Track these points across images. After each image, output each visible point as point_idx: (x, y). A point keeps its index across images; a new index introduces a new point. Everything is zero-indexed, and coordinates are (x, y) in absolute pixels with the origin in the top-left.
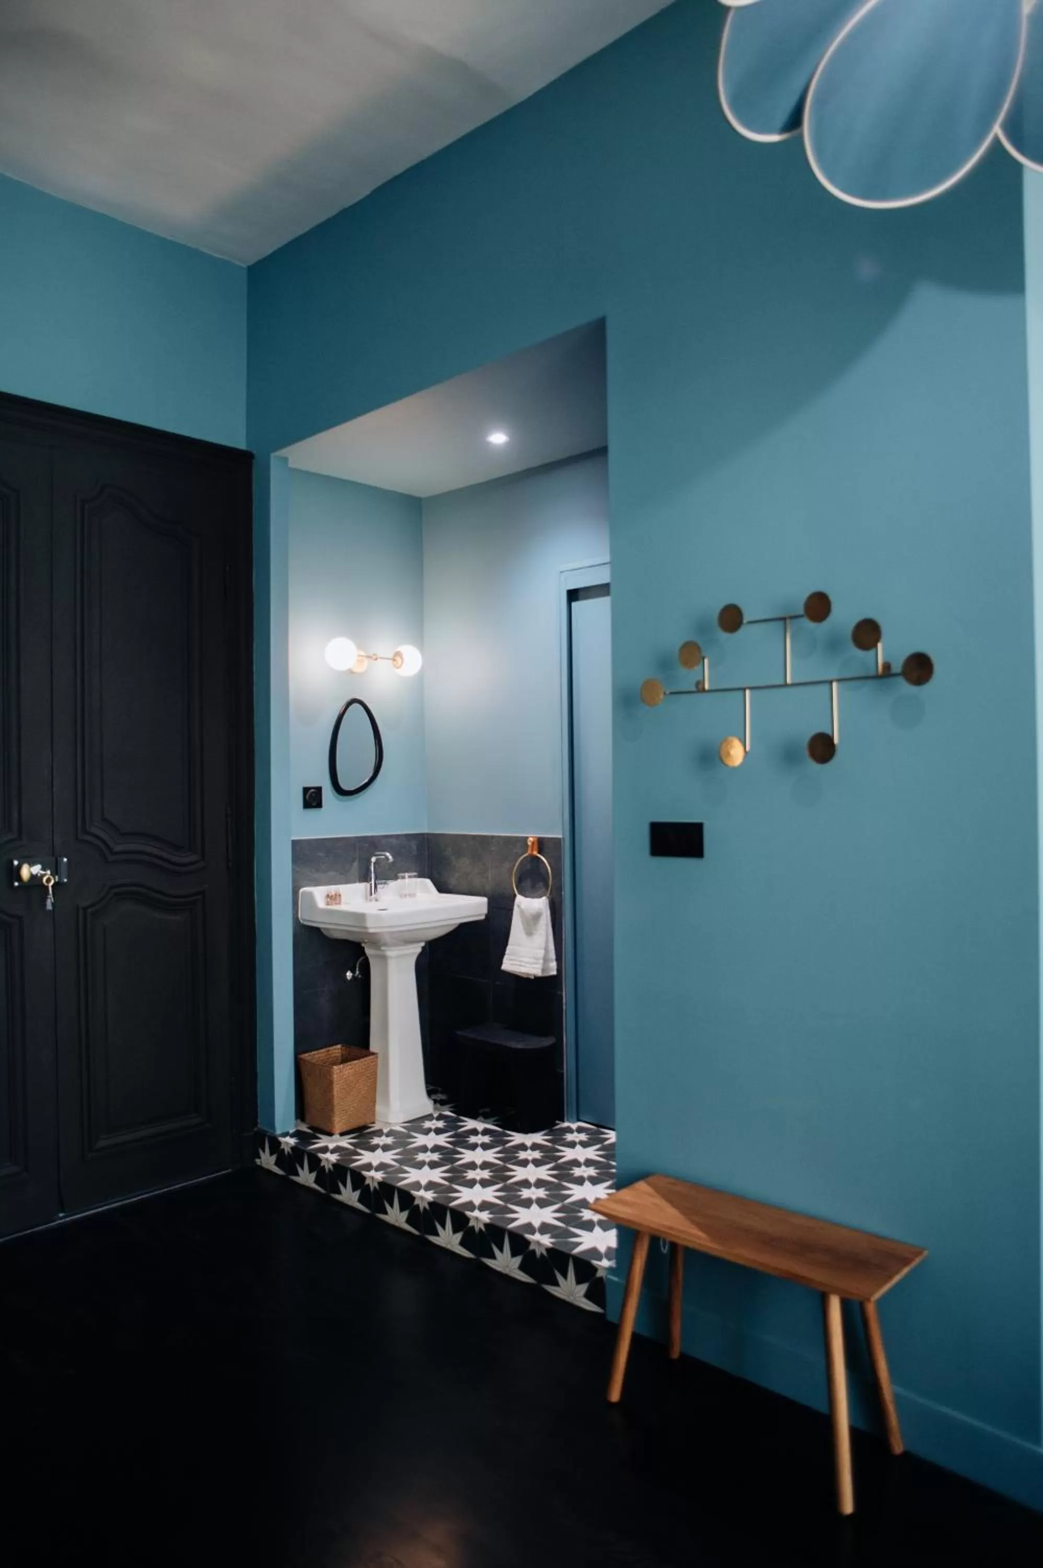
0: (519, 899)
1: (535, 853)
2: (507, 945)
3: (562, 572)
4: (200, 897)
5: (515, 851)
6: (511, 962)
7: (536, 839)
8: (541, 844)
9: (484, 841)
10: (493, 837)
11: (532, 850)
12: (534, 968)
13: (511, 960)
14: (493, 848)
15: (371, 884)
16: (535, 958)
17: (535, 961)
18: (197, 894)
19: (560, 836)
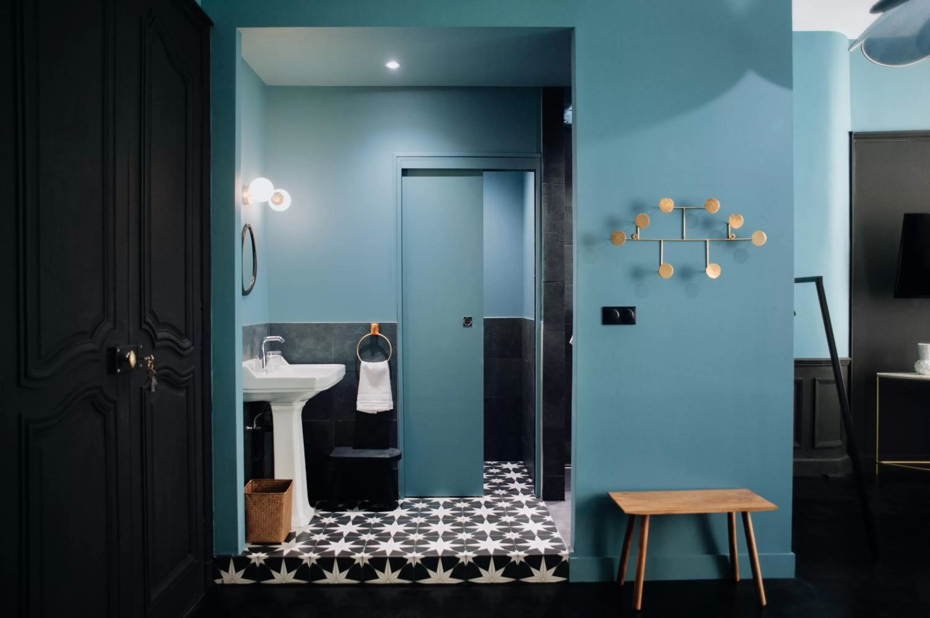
0: (363, 364)
1: (377, 333)
2: (357, 394)
3: (397, 157)
4: (192, 375)
5: (356, 332)
6: (363, 405)
7: (378, 324)
8: (381, 327)
9: (328, 327)
10: (335, 324)
11: (374, 331)
12: (384, 406)
13: (363, 403)
14: (336, 332)
15: (263, 360)
16: (384, 400)
17: (383, 402)
18: (189, 374)
19: (396, 322)
